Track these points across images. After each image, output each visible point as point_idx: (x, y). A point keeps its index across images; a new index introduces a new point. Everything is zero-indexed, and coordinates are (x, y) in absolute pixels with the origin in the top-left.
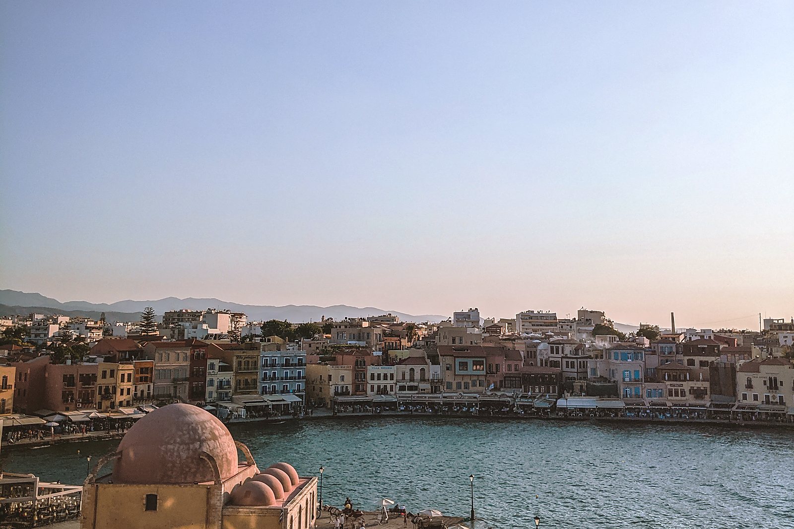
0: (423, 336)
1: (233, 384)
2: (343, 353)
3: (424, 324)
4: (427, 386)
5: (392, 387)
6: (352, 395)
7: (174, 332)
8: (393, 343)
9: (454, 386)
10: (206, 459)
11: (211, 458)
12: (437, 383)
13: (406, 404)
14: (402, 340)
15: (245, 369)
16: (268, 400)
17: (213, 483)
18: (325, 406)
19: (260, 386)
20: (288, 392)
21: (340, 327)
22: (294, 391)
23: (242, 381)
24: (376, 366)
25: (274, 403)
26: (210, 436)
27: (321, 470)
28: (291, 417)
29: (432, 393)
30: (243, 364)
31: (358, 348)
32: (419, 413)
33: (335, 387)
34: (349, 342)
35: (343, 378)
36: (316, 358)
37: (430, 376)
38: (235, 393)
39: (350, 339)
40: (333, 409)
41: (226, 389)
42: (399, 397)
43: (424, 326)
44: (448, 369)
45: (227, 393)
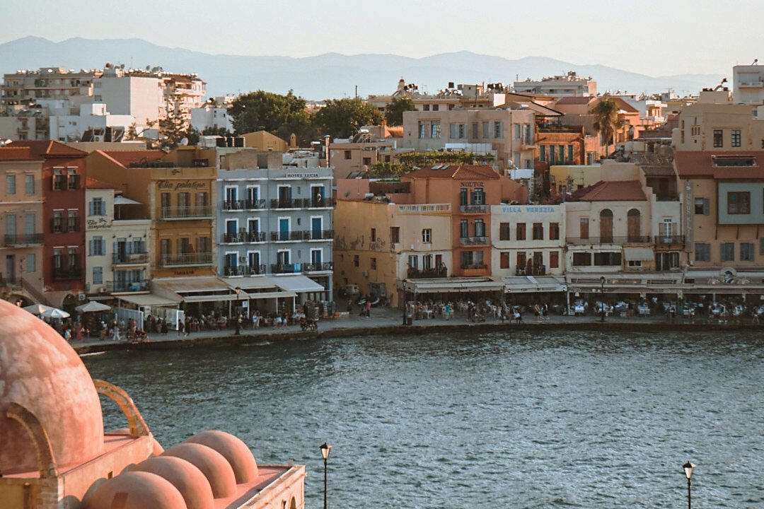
0: (643, 129)
1: (151, 249)
2: (429, 174)
3: (659, 98)
4: (645, 254)
5: (554, 257)
6: (453, 276)
7: (24, 125)
8: (562, 147)
9: (716, 254)
10: (20, 420)
11: (31, 419)
12: (669, 245)
13: (591, 299)
14: (588, 140)
15: (179, 213)
16: (237, 288)
17: (37, 475)
18: (384, 302)
19: (218, 254)
20: (290, 269)
21: (436, 107)
22: (304, 268)
23: (174, 245)
24: (513, 204)
25: (254, 296)
26: (28, 368)
27: (323, 450)
28: (297, 329)
29: (658, 269)
30: (173, 199)
31: (468, 159)
32: (624, 319)
33: (410, 257)
34: (448, 146)
35: (427, 235)
36: (362, 186)
37: (651, 228)
38: (159, 269)
39: (451, 138)
40: (403, 310)
41: (134, 261)
42: (573, 281)
43: (658, 103)
44: (699, 210)
45: (138, 272)
